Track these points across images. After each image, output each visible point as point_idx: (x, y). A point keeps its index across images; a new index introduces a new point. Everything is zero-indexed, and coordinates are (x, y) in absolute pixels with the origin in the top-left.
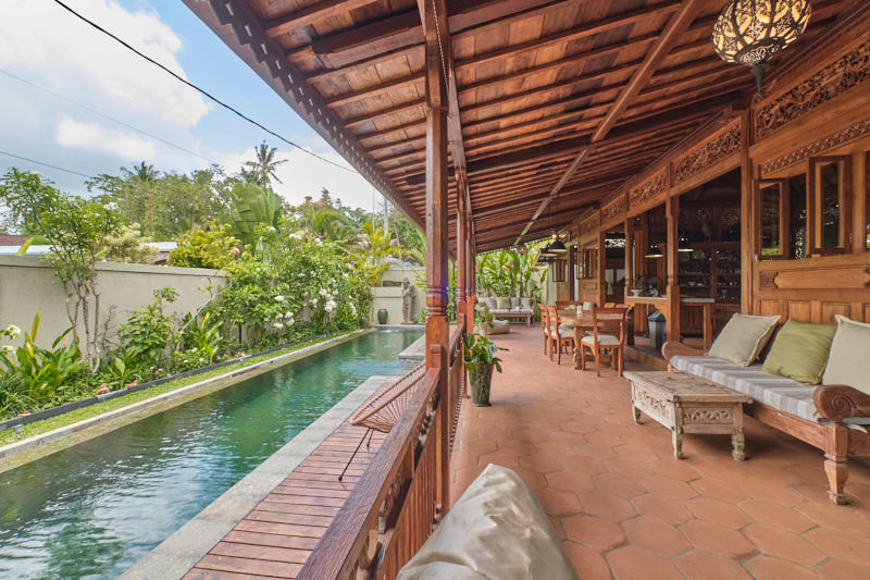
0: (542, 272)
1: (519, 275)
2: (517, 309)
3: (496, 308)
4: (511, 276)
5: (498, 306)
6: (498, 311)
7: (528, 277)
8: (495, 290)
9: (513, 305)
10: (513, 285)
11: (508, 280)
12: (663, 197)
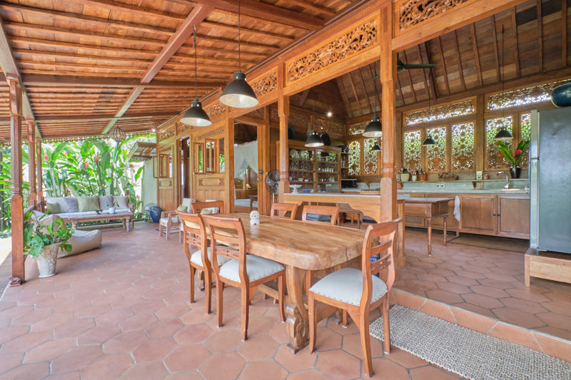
0: (136, 169)
1: (109, 171)
2: (111, 210)
3: (77, 210)
4: (98, 172)
5: (81, 206)
6: (80, 214)
7: (120, 173)
8: (75, 188)
9: (103, 205)
10: (101, 182)
11: (94, 176)
12: (374, 51)
